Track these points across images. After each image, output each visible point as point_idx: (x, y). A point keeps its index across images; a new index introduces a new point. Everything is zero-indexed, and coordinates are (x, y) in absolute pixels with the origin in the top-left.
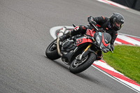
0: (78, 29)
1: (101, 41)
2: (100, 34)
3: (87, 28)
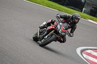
2: (61, 24)
3: (55, 21)
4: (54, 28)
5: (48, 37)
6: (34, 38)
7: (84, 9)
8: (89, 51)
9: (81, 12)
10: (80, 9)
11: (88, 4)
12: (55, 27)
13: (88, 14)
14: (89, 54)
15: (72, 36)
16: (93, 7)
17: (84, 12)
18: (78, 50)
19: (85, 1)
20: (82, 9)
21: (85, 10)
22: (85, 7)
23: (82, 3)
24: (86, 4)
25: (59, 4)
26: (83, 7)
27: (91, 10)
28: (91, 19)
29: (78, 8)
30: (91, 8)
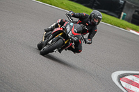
4: (62, 29)
7: (123, 13)
8: (130, 78)
9: (119, 18)
10: (117, 14)
11: (130, 7)
13: (128, 21)
14: (131, 82)
15: (89, 43)
16: (136, 11)
17: (123, 19)
18: (115, 76)
19: (125, 2)
20: (121, 14)
21: (124, 15)
22: (124, 10)
23: (120, 5)
24: (125, 7)
25: (86, 6)
26: (122, 11)
27: (134, 16)
28: (133, 29)
29: (114, 12)
30: (133, 12)
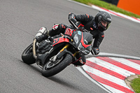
0: (56, 27)
1: (80, 42)
2: (79, 33)
3: (66, 27)
4: (67, 40)
5: (57, 59)
6: (23, 57)
12: (70, 40)
